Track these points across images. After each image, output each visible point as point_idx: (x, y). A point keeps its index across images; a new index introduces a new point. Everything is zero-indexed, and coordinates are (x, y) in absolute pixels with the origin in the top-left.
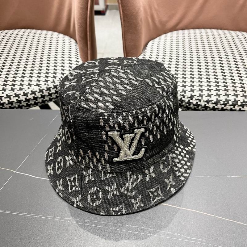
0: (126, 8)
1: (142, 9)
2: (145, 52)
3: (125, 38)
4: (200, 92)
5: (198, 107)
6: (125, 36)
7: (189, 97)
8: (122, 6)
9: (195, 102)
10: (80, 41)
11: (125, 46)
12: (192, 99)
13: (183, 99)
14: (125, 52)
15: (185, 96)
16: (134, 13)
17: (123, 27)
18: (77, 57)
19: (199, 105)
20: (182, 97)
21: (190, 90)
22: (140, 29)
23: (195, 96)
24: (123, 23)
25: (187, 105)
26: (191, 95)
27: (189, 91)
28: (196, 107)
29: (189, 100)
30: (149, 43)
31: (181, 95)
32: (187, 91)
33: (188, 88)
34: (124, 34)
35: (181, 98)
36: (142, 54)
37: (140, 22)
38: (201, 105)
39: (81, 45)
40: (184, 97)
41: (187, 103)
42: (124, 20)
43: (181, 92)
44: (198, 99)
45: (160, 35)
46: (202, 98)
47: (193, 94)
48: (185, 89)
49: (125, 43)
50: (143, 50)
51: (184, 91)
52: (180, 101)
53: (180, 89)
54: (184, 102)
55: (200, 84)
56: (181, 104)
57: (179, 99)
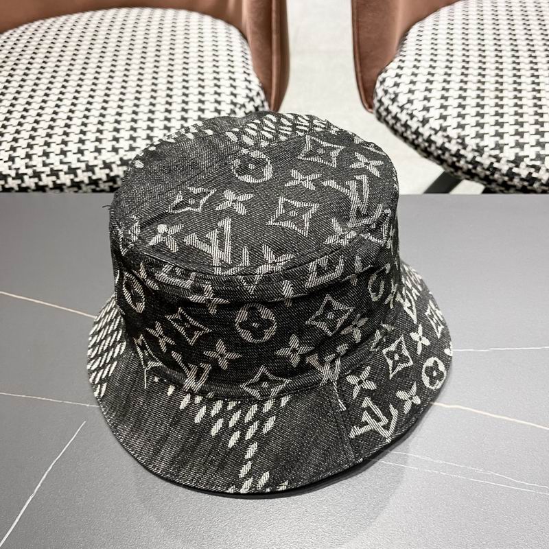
2: (402, 53)
3: (358, 23)
4: (538, 149)
5: (531, 185)
6: (358, 18)
7: (512, 162)
9: (524, 173)
10: (254, 33)
11: (359, 43)
12: (517, 166)
13: (496, 165)
14: (357, 55)
15: (501, 158)
18: (247, 71)
19: (535, 179)
20: (493, 160)
21: (513, 145)
23: (525, 159)
25: (506, 179)
26: (517, 155)
27: (511, 147)
28: (526, 183)
29: (511, 169)
30: (411, 31)
31: (490, 156)
32: (505, 147)
33: (509, 140)
35: (492, 163)
36: (395, 58)
38: (540, 180)
39: (258, 43)
40: (499, 160)
41: (506, 175)
43: (492, 149)
44: (533, 166)
45: (435, 10)
46: (543, 163)
47: (521, 154)
48: (501, 142)
49: (358, 34)
50: (397, 50)
51: (499, 147)
52: (488, 169)
53: (489, 142)
54: (498, 173)
55: (538, 129)
56: (491, 177)
57: (486, 166)
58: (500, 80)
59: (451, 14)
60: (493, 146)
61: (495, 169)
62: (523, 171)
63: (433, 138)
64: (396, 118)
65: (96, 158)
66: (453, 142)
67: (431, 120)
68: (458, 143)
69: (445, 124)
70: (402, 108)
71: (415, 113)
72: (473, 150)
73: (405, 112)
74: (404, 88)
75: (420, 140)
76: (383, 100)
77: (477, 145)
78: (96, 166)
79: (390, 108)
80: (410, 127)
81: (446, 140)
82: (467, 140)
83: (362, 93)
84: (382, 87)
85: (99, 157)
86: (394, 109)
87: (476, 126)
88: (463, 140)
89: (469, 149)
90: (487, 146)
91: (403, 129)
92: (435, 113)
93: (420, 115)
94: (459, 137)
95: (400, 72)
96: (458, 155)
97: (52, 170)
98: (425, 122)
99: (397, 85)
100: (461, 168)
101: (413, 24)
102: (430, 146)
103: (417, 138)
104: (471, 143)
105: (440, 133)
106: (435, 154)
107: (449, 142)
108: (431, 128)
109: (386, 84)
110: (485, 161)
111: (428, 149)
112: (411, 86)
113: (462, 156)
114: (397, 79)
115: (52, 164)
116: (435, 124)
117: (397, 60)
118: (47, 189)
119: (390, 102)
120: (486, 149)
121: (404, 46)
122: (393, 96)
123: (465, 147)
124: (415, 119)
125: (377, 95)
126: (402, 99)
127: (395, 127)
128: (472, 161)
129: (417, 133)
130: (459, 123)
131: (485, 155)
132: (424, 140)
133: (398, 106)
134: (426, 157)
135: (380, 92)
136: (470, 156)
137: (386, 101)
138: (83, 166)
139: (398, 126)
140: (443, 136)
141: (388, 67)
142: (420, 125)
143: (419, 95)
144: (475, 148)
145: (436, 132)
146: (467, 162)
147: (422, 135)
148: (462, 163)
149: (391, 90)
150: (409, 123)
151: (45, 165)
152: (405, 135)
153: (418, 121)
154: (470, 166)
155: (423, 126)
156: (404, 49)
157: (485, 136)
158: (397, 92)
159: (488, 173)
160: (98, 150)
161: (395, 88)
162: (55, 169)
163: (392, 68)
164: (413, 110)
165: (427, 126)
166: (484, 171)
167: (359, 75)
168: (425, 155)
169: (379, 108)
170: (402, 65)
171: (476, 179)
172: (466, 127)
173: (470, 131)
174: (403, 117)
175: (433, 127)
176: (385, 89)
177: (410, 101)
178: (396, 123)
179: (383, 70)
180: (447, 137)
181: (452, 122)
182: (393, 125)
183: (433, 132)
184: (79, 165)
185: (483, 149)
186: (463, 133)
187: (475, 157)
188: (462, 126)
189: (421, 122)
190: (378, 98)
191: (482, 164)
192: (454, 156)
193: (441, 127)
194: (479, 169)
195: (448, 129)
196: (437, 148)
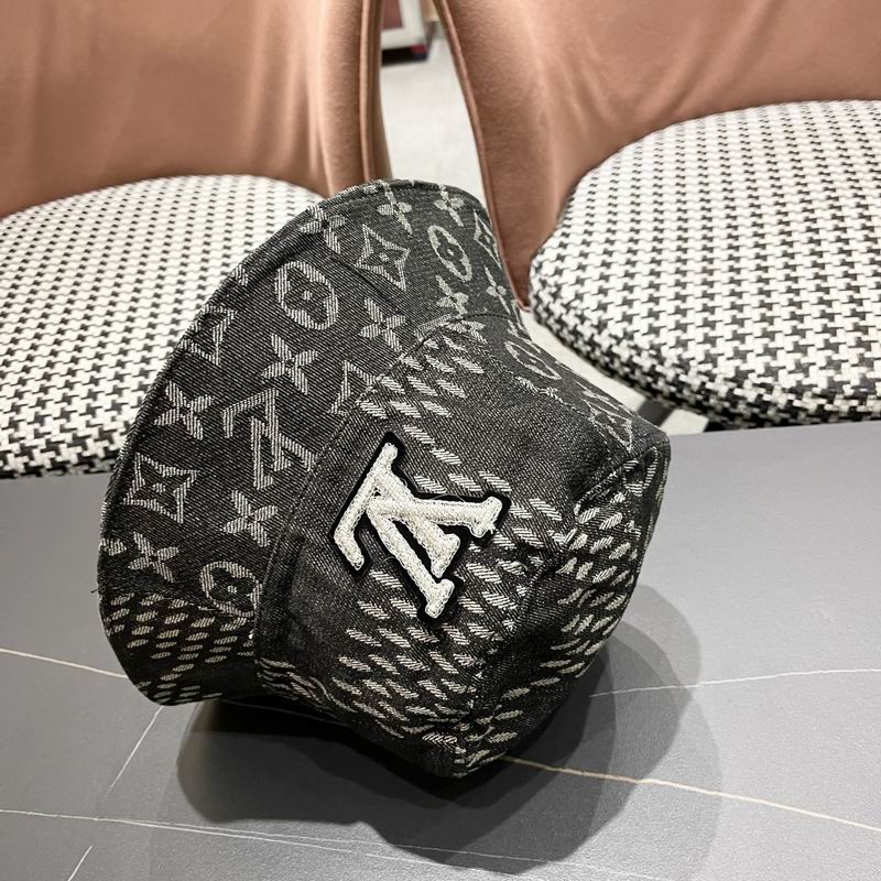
0: (487, 90)
1: (542, 82)
2: (566, 222)
3: (492, 187)
4: (767, 359)
5: (764, 412)
6: (491, 179)
7: (732, 380)
9: (751, 396)
12: (740, 386)
13: (709, 386)
15: (715, 376)
16: (515, 102)
17: (482, 153)
19: (768, 404)
20: (705, 379)
21: (731, 354)
22: (540, 150)
23: (750, 375)
24: (481, 141)
25: (727, 404)
26: (737, 370)
27: (729, 359)
28: (756, 410)
29: (731, 390)
30: (581, 185)
31: (699, 373)
32: (720, 359)
33: (725, 347)
34: (490, 174)
35: (704, 383)
36: (556, 230)
37: (540, 128)
38: (775, 405)
40: (712, 378)
41: (727, 400)
42: (484, 130)
43: (701, 363)
44: (762, 385)
45: (617, 150)
46: (776, 380)
47: (744, 367)
48: (713, 351)
50: (558, 217)
51: (711, 359)
52: (699, 392)
53: (696, 352)
54: (715, 396)
55: (765, 329)
56: (705, 403)
57: (695, 388)
58: (709, 256)
59: (638, 155)
60: (701, 357)
61: (709, 391)
62: (749, 393)
63: (615, 350)
64: (560, 322)
65: (113, 419)
66: (645, 354)
67: (610, 323)
68: (651, 356)
69: (630, 329)
70: (567, 307)
71: (587, 313)
72: (674, 365)
73: (572, 312)
74: (569, 277)
75: (598, 353)
76: (541, 295)
77: (679, 358)
78: (115, 431)
79: (552, 307)
80: (582, 335)
81: (633, 352)
82: (665, 351)
83: (512, 286)
84: (538, 276)
85: (118, 417)
86: (557, 309)
87: (675, 329)
88: (659, 351)
89: (668, 363)
90: (693, 359)
91: (572, 338)
92: (615, 312)
93: (594, 317)
94: (652, 347)
95: (562, 252)
96: (654, 374)
97: (48, 442)
98: (601, 326)
99: (558, 272)
100: (661, 392)
101: (584, 174)
102: (612, 362)
103: (593, 350)
104: (671, 355)
105: (625, 343)
106: (621, 373)
107: (639, 354)
108: (610, 335)
109: (543, 271)
110: (694, 380)
111: (611, 366)
112: (579, 272)
113: (660, 374)
114: (558, 264)
115: (49, 433)
116: (616, 329)
117: (558, 233)
118: (42, 471)
119: (551, 299)
120: (692, 363)
121: (570, 210)
122: (554, 290)
123: (662, 362)
124: (587, 323)
125: (532, 289)
126: (568, 294)
127: (561, 334)
128: (674, 380)
129: (592, 343)
130: (650, 326)
131: (692, 372)
132: (602, 353)
133: (562, 305)
135: (535, 283)
136: (671, 374)
137: (546, 298)
138: (94, 432)
139: (565, 333)
140: (629, 346)
141: (546, 245)
142: (595, 331)
143: (591, 286)
144: (676, 362)
145: (619, 341)
146: (667, 383)
147: (599, 346)
148: (661, 384)
149: (551, 281)
150: (579, 328)
151: (38, 435)
152: (575, 345)
153: (592, 325)
154: (673, 389)
155: (600, 333)
157: (689, 343)
158: (560, 282)
159: (699, 397)
160: (117, 407)
161: (557, 277)
162: (54, 440)
163: (551, 248)
164: (583, 310)
165: (605, 333)
166: (693, 395)
168: (608, 373)
169: (537, 306)
170: (565, 240)
171: (684, 406)
172: (662, 331)
173: (667, 337)
174: (571, 320)
175: (614, 333)
176: (543, 278)
178: (561, 330)
179: (539, 251)
180: (635, 347)
181: (640, 324)
182: (558, 331)
183: (614, 341)
184: (88, 431)
185: (688, 364)
186: (657, 341)
187: (678, 375)
188: (654, 331)
189: (597, 327)
190: (535, 292)
191: (689, 386)
192: (648, 374)
193: (625, 334)
194: (686, 392)
195: (636, 335)
196: (623, 364)
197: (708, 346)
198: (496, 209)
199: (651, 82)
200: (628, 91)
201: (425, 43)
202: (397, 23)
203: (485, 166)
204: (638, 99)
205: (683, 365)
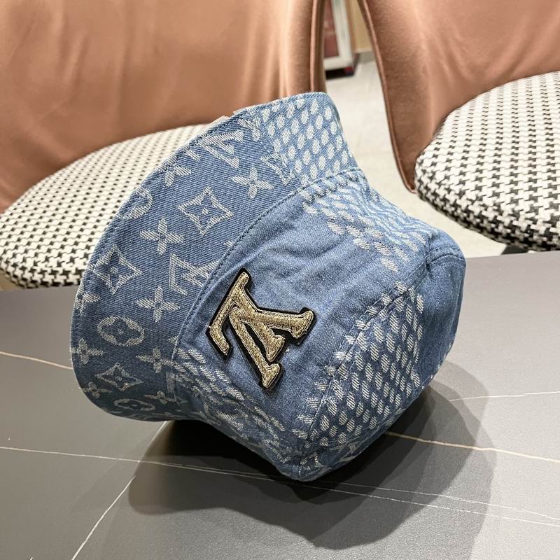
0: (390, 50)
1: (424, 46)
3: (392, 112)
6: (391, 108)
7: (548, 222)
8: (380, 48)
11: (394, 131)
12: (554, 226)
13: (533, 227)
14: (394, 142)
15: (537, 220)
16: (406, 57)
17: (386, 90)
20: (530, 222)
21: (548, 206)
22: (422, 89)
24: (385, 82)
25: (545, 239)
26: (552, 216)
27: (546, 209)
29: (548, 229)
30: (449, 117)
31: (526, 219)
32: (540, 210)
33: (544, 202)
34: (390, 104)
35: (529, 226)
36: (432, 141)
37: (421, 74)
40: (535, 222)
41: (545, 236)
42: (387, 76)
43: (527, 213)
45: (473, 97)
47: (557, 214)
48: (536, 205)
49: (393, 123)
50: (434, 134)
51: (534, 210)
52: (526, 232)
53: (524, 206)
54: (537, 234)
56: (530, 239)
57: (524, 229)
58: (534, 151)
59: (487, 99)
60: (528, 209)
61: (533, 230)
63: (470, 208)
64: (435, 194)
66: (490, 209)
67: (467, 192)
68: (494, 210)
69: (480, 194)
70: (439, 184)
71: (452, 187)
72: (510, 215)
73: (442, 187)
74: (441, 166)
75: (459, 211)
76: (423, 179)
77: (513, 211)
79: (429, 186)
80: (449, 201)
81: (483, 208)
82: (503, 207)
83: (404, 176)
84: (421, 168)
86: (433, 186)
87: (510, 193)
88: (499, 206)
89: (505, 214)
90: (522, 210)
91: (442, 203)
92: (470, 185)
93: (457, 189)
94: (495, 205)
95: (436, 153)
96: (496, 222)
98: (461, 194)
99: (434, 164)
100: (501, 234)
101: (451, 111)
102: (468, 216)
103: (456, 210)
104: (507, 209)
105: (477, 203)
106: (474, 223)
107: (486, 210)
108: (467, 199)
109: (424, 165)
110: (522, 224)
111: (468, 219)
112: (447, 164)
113: (500, 222)
114: (434, 160)
116: (471, 195)
117: (434, 143)
119: (429, 181)
120: (521, 213)
121: (441, 130)
122: (431, 175)
123: (501, 214)
124: (452, 193)
125: (417, 176)
126: (439, 177)
127: (435, 202)
128: (509, 225)
129: (455, 205)
130: (494, 192)
131: (522, 219)
132: (462, 211)
133: (436, 183)
134: (467, 228)
135: (419, 172)
136: (507, 221)
137: (425, 180)
139: (438, 202)
140: (480, 205)
141: (426, 150)
142: (457, 197)
143: (455, 171)
144: (511, 213)
145: (473, 202)
146: (505, 227)
147: (460, 206)
148: (501, 228)
149: (429, 170)
150: (447, 197)
152: (445, 208)
153: (455, 194)
154: (509, 231)
155: (460, 198)
156: (441, 133)
157: (519, 201)
158: (434, 170)
159: (526, 235)
161: (433, 167)
163: (429, 151)
164: (449, 185)
165: (464, 198)
166: (522, 234)
167: (399, 160)
168: (466, 225)
169: (420, 187)
170: (438, 146)
172: (501, 194)
173: (505, 198)
174: (442, 192)
175: (469, 198)
176: (424, 169)
177: (447, 178)
178: (435, 199)
179: (421, 153)
180: (484, 205)
181: (487, 191)
182: (433, 200)
183: (470, 203)
185: (518, 213)
186: (498, 201)
187: (512, 221)
188: (496, 195)
189: (458, 195)
190: (418, 178)
191: (519, 228)
192: (492, 222)
193: (477, 197)
194: (517, 232)
195: (484, 198)
196: (475, 217)
197: (532, 202)
198: (394, 127)
199: (495, 55)
200: (480, 61)
201: (353, 66)
202: (335, 53)
203: (387, 99)
204: (487, 65)
205: (516, 215)
